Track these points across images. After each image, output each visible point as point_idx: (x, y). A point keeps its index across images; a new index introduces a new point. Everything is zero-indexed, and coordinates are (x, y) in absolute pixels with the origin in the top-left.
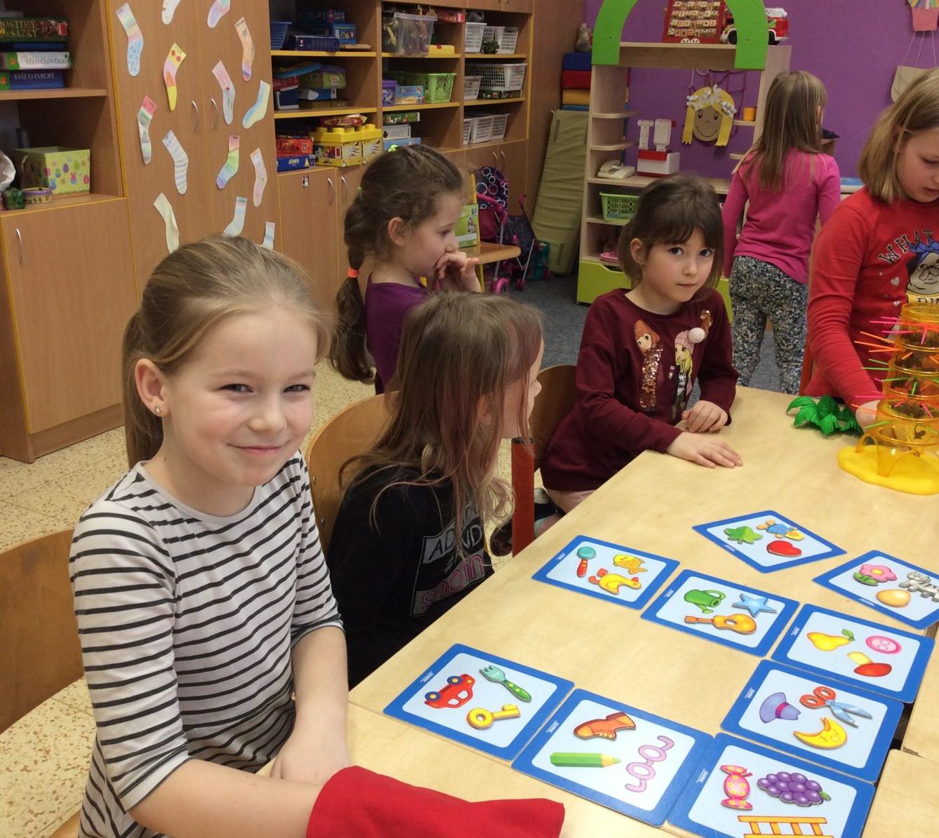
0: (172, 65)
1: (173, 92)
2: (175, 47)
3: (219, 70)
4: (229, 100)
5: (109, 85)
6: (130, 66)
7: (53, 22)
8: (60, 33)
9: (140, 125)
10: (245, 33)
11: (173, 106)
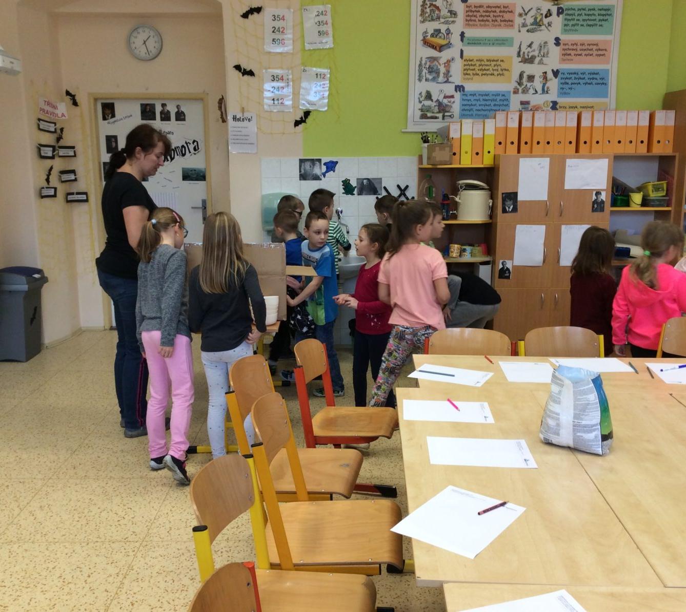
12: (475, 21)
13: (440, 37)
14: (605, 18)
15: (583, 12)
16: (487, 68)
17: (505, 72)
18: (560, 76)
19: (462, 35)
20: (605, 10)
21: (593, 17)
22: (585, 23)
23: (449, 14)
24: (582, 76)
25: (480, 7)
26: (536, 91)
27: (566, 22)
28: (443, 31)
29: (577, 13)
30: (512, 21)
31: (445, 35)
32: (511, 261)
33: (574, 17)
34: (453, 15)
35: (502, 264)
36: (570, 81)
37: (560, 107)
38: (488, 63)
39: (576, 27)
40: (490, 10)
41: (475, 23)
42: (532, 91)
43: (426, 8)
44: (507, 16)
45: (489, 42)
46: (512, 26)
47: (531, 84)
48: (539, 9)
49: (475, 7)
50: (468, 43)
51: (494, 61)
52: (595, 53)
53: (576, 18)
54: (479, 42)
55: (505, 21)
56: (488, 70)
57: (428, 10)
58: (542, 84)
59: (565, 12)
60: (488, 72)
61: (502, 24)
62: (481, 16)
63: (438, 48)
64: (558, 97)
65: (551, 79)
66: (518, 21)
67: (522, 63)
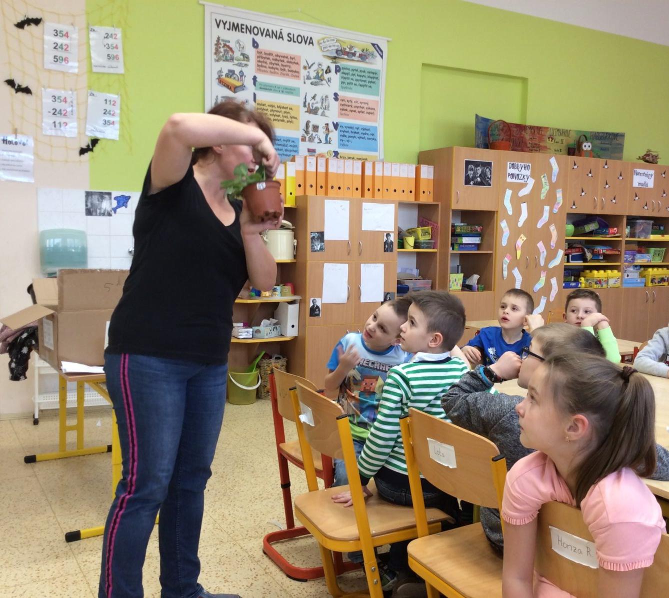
0: (520, 242)
1: (519, 253)
2: (522, 235)
3: (540, 245)
4: (543, 256)
5: (494, 249)
6: (503, 242)
7: (477, 227)
8: (479, 230)
9: (504, 265)
10: (553, 230)
11: (518, 258)
12: (265, 67)
13: (234, 78)
14: (374, 80)
15: (356, 73)
16: (278, 114)
17: (293, 120)
18: (339, 128)
19: (255, 79)
20: (373, 73)
21: (364, 79)
22: (358, 83)
23: (242, 57)
24: (357, 131)
25: (270, 54)
26: (320, 140)
27: (343, 80)
28: (237, 72)
29: (351, 73)
30: (298, 72)
31: (239, 77)
32: (320, 299)
33: (348, 76)
34: (246, 59)
35: (313, 302)
36: (347, 134)
37: (341, 157)
38: (279, 109)
39: (351, 86)
40: (278, 58)
41: (266, 69)
42: (316, 140)
43: (220, 48)
44: (294, 67)
45: (278, 90)
46: (298, 77)
47: (316, 133)
48: (320, 65)
49: (265, 54)
50: (261, 88)
51: (284, 108)
52: (366, 111)
53: (351, 77)
54: (270, 88)
55: (292, 71)
56: (279, 116)
57: (222, 50)
58: (325, 135)
59: (342, 71)
60: (279, 118)
61: (290, 73)
62: (271, 63)
63: (232, 89)
64: (339, 147)
65: (332, 131)
66: (304, 73)
67: (307, 113)
